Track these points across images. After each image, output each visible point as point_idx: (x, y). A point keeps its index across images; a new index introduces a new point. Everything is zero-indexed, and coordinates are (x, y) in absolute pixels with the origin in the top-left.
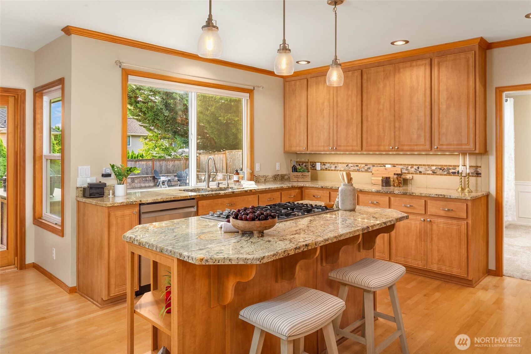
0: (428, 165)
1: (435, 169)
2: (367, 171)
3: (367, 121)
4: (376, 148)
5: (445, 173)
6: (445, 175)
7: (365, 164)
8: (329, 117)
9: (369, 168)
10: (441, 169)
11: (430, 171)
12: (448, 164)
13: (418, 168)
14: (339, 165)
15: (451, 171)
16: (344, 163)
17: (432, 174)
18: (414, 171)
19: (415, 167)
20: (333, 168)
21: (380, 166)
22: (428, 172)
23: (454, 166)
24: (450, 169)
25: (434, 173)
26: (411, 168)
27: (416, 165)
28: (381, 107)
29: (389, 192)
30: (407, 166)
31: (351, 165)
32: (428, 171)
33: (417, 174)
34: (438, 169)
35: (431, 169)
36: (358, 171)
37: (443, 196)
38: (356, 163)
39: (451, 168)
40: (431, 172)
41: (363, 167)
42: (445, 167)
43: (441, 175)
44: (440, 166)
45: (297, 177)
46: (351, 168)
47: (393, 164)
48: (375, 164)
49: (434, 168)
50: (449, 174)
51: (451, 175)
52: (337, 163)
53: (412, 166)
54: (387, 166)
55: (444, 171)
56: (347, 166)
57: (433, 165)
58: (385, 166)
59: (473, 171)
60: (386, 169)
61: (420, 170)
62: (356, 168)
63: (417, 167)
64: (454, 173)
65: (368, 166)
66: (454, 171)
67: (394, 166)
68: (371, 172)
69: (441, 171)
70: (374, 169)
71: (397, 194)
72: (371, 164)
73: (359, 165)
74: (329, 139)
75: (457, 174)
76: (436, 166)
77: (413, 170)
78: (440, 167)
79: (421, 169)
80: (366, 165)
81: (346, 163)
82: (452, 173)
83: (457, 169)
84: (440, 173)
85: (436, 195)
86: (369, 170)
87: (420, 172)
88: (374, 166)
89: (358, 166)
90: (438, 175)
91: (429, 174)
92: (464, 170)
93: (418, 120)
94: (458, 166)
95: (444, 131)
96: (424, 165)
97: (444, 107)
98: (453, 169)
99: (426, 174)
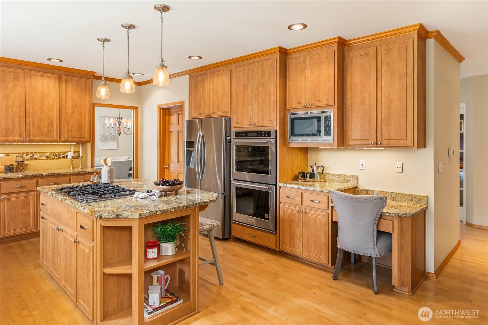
0: (42, 153)
1: (49, 155)
5: (57, 157)
6: (57, 159)
10: (53, 155)
11: (44, 157)
12: (59, 151)
13: (33, 155)
15: (61, 156)
17: (46, 159)
18: (29, 158)
19: (30, 155)
23: (63, 152)
24: (61, 155)
25: (48, 158)
26: (26, 155)
27: (31, 153)
30: (22, 154)
32: (43, 157)
33: (32, 160)
34: (51, 155)
35: (45, 155)
39: (61, 153)
40: (45, 158)
42: (56, 153)
43: (53, 159)
44: (53, 152)
47: (5, 153)
49: (47, 154)
50: (60, 158)
51: (62, 159)
55: (56, 156)
57: (47, 153)
59: (77, 155)
61: (35, 156)
63: (32, 154)
66: (64, 156)
69: (54, 156)
75: (66, 157)
76: (49, 152)
78: (53, 154)
79: (36, 156)
82: (62, 157)
83: (66, 154)
84: (53, 158)
87: (35, 158)
90: (51, 159)
91: (44, 159)
92: (70, 155)
93: (48, 119)
94: (67, 152)
95: (70, 128)
96: (40, 153)
97: (70, 111)
98: (63, 154)
99: (40, 159)
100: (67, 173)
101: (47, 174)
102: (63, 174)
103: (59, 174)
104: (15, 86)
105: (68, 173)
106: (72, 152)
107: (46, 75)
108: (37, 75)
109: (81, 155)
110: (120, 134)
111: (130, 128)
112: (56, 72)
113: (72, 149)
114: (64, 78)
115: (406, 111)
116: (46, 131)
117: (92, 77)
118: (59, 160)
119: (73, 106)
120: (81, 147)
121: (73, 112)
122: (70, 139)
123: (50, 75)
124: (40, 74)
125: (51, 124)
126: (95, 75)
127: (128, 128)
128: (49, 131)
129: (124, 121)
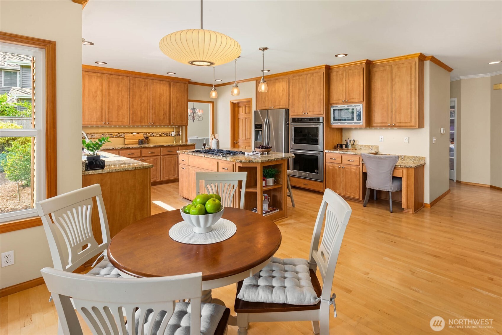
2: (118, 137)
3: (133, 107)
4: (139, 123)
5: (166, 135)
6: (166, 136)
7: (118, 133)
9: (121, 135)
12: (167, 131)
13: (152, 134)
14: (95, 134)
15: (168, 134)
16: (100, 133)
19: (150, 133)
21: (129, 134)
22: (157, 136)
24: (168, 133)
25: (160, 136)
26: (148, 134)
27: (151, 132)
28: (142, 101)
29: (161, 146)
30: (146, 133)
31: (106, 134)
34: (162, 134)
36: (112, 137)
37: (186, 145)
38: (111, 133)
40: (159, 135)
41: (117, 135)
43: (164, 136)
44: (163, 132)
46: (107, 136)
47: (137, 132)
48: (125, 133)
49: (160, 133)
50: (167, 136)
53: (149, 133)
54: (134, 133)
56: (102, 135)
57: (160, 132)
58: (132, 134)
59: (177, 134)
60: (134, 135)
61: (153, 135)
62: (111, 136)
64: (169, 135)
65: (120, 134)
66: (169, 134)
67: (138, 133)
68: (124, 137)
69: (164, 134)
70: (126, 135)
72: (123, 133)
73: (113, 134)
76: (161, 132)
77: (149, 135)
80: (118, 134)
81: (102, 133)
83: (171, 134)
86: (121, 137)
87: (153, 136)
88: (125, 134)
89: (112, 134)
90: (162, 136)
91: (158, 136)
92: (174, 134)
93: (163, 110)
94: (171, 132)
95: (175, 116)
96: (156, 132)
97: (175, 105)
98: (169, 133)
99: (156, 136)
102: (175, 145)
104: (145, 90)
106: (175, 132)
107: (162, 82)
108: (157, 83)
109: (181, 133)
110: (194, 120)
111: (201, 116)
112: (167, 80)
113: (175, 130)
114: (172, 84)
115: (411, 105)
116: (162, 118)
117: (188, 83)
118: (167, 137)
119: (177, 102)
120: (181, 129)
121: (177, 106)
122: (176, 124)
123: (164, 82)
124: (159, 81)
125: (165, 114)
126: (190, 81)
127: (199, 116)
128: (164, 118)
129: (197, 111)
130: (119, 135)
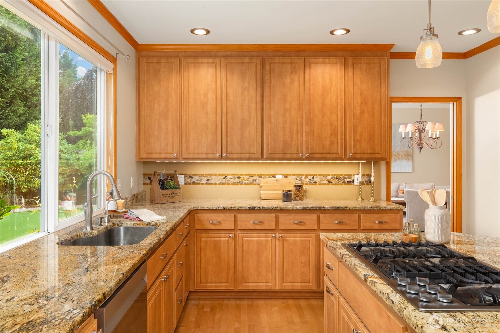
0: (323, 175)
1: (331, 178)
2: (251, 183)
3: (269, 121)
4: (280, 155)
5: (341, 182)
6: (341, 184)
7: (249, 175)
8: (216, 114)
9: (255, 180)
10: (337, 178)
11: (325, 181)
12: (344, 173)
13: (313, 178)
14: (213, 177)
15: (346, 180)
16: (220, 175)
17: (327, 184)
18: (309, 181)
19: (309, 177)
20: (204, 181)
21: (269, 178)
22: (324, 182)
23: (349, 175)
24: (346, 178)
25: (330, 183)
26: (305, 178)
27: (310, 175)
28: (288, 106)
29: (318, 209)
30: (300, 176)
31: (231, 177)
32: (324, 180)
33: (312, 184)
34: (334, 179)
35: (326, 178)
36: (240, 183)
37: (378, 209)
38: (238, 174)
39: (346, 176)
40: (327, 182)
41: (247, 179)
42: (340, 176)
43: (337, 184)
44: (336, 175)
45: (166, 196)
46: (231, 180)
47: (284, 175)
48: (262, 175)
49: (329, 177)
50: (344, 183)
51: (347, 185)
52: (211, 175)
53: (306, 176)
54: (277, 177)
55: (340, 180)
56: (224, 178)
57: (329, 175)
58: (275, 177)
59: (367, 179)
60: (277, 180)
61: (315, 180)
62: (238, 180)
63: (312, 176)
64: (349, 182)
65: (254, 178)
66: (349, 180)
67: (285, 176)
68: (259, 184)
69: (337, 180)
70: (263, 181)
71: (328, 210)
72: (258, 175)
73: (242, 177)
74: (215, 143)
75: (352, 183)
76: (332, 175)
77: (307, 180)
78: (335, 176)
79: (317, 179)
80: (250, 177)
81: (223, 175)
82: (347, 182)
83: (352, 178)
84: (336, 183)
85: (372, 207)
86: (255, 183)
87: (315, 183)
88: (261, 177)
89: (239, 178)
90: (334, 184)
91: (324, 184)
92: (358, 179)
93: (331, 125)
94: (354, 175)
95: (358, 137)
96: (319, 175)
97: (358, 112)
98: (349, 178)
99: (320, 184)
100: (355, 207)
101: (330, 208)
102: (351, 209)
103: (345, 209)
104: (292, 82)
105: (358, 209)
106: (360, 175)
107: (327, 60)
108: (318, 63)
109: (373, 179)
110: (421, 148)
111: (438, 138)
112: (340, 53)
113: (360, 171)
114: (350, 60)
116: (327, 143)
117: (389, 55)
118: (344, 186)
119: (362, 103)
120: (373, 168)
121: (362, 112)
122: (358, 155)
123: (333, 59)
124: (321, 60)
125: (334, 133)
126: (393, 50)
127: (434, 139)
128: (332, 143)
129: (429, 127)
130: (251, 180)
